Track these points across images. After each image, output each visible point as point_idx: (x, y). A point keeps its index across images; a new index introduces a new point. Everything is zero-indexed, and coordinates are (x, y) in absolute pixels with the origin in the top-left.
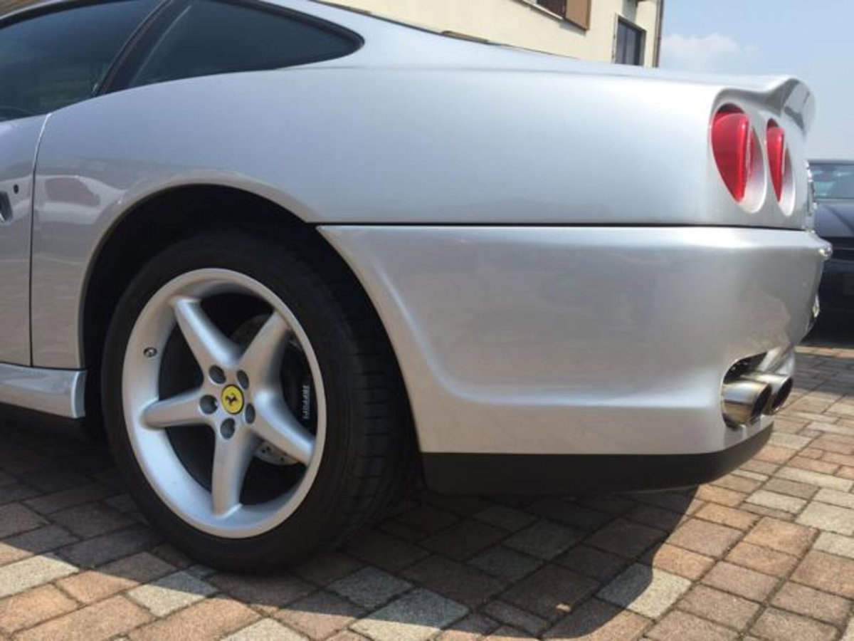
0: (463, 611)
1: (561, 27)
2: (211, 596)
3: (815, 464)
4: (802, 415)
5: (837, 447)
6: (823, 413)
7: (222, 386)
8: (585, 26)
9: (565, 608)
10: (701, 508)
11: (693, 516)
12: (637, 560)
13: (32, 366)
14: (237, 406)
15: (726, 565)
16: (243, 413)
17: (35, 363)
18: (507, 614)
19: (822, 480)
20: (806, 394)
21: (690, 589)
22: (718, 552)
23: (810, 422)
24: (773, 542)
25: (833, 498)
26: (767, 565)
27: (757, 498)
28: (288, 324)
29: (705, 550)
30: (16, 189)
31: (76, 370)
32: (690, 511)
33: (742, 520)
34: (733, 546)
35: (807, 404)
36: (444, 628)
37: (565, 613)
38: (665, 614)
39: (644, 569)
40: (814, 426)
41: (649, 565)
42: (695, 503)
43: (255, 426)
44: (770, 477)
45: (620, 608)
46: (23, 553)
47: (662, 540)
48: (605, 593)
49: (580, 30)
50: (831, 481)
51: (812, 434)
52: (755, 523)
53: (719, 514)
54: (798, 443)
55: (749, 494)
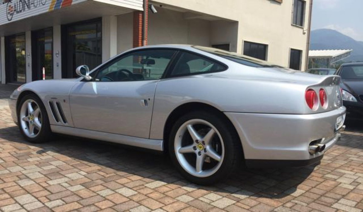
0: (254, 194)
1: (271, 3)
2: (198, 189)
3: (347, 168)
4: (348, 155)
5: (355, 164)
6: (355, 155)
7: (198, 144)
8: (281, 2)
9: (276, 194)
10: (311, 177)
11: (309, 179)
12: (294, 187)
13: (149, 139)
14: (202, 149)
15: (315, 189)
16: (203, 150)
17: (150, 138)
18: (263, 194)
19: (346, 172)
20: (352, 149)
21: (305, 192)
22: (314, 186)
23: (350, 157)
24: (328, 185)
25: (348, 176)
26: (325, 189)
27: (327, 176)
28: (215, 131)
29: (310, 185)
30: (149, 99)
31: (161, 140)
32: (308, 178)
33: (322, 180)
34: (318, 185)
35: (351, 152)
36: (250, 196)
37: (276, 195)
38: (299, 196)
39: (295, 189)
40: (351, 158)
41: (296, 188)
42: (310, 176)
43: (207, 153)
44: (332, 171)
45: (288, 195)
46: (153, 180)
47: (300, 183)
48: (285, 192)
49: (278, 3)
50: (349, 172)
51: (349, 160)
52: (325, 181)
53: (316, 179)
54: (343, 163)
55: (325, 175)
